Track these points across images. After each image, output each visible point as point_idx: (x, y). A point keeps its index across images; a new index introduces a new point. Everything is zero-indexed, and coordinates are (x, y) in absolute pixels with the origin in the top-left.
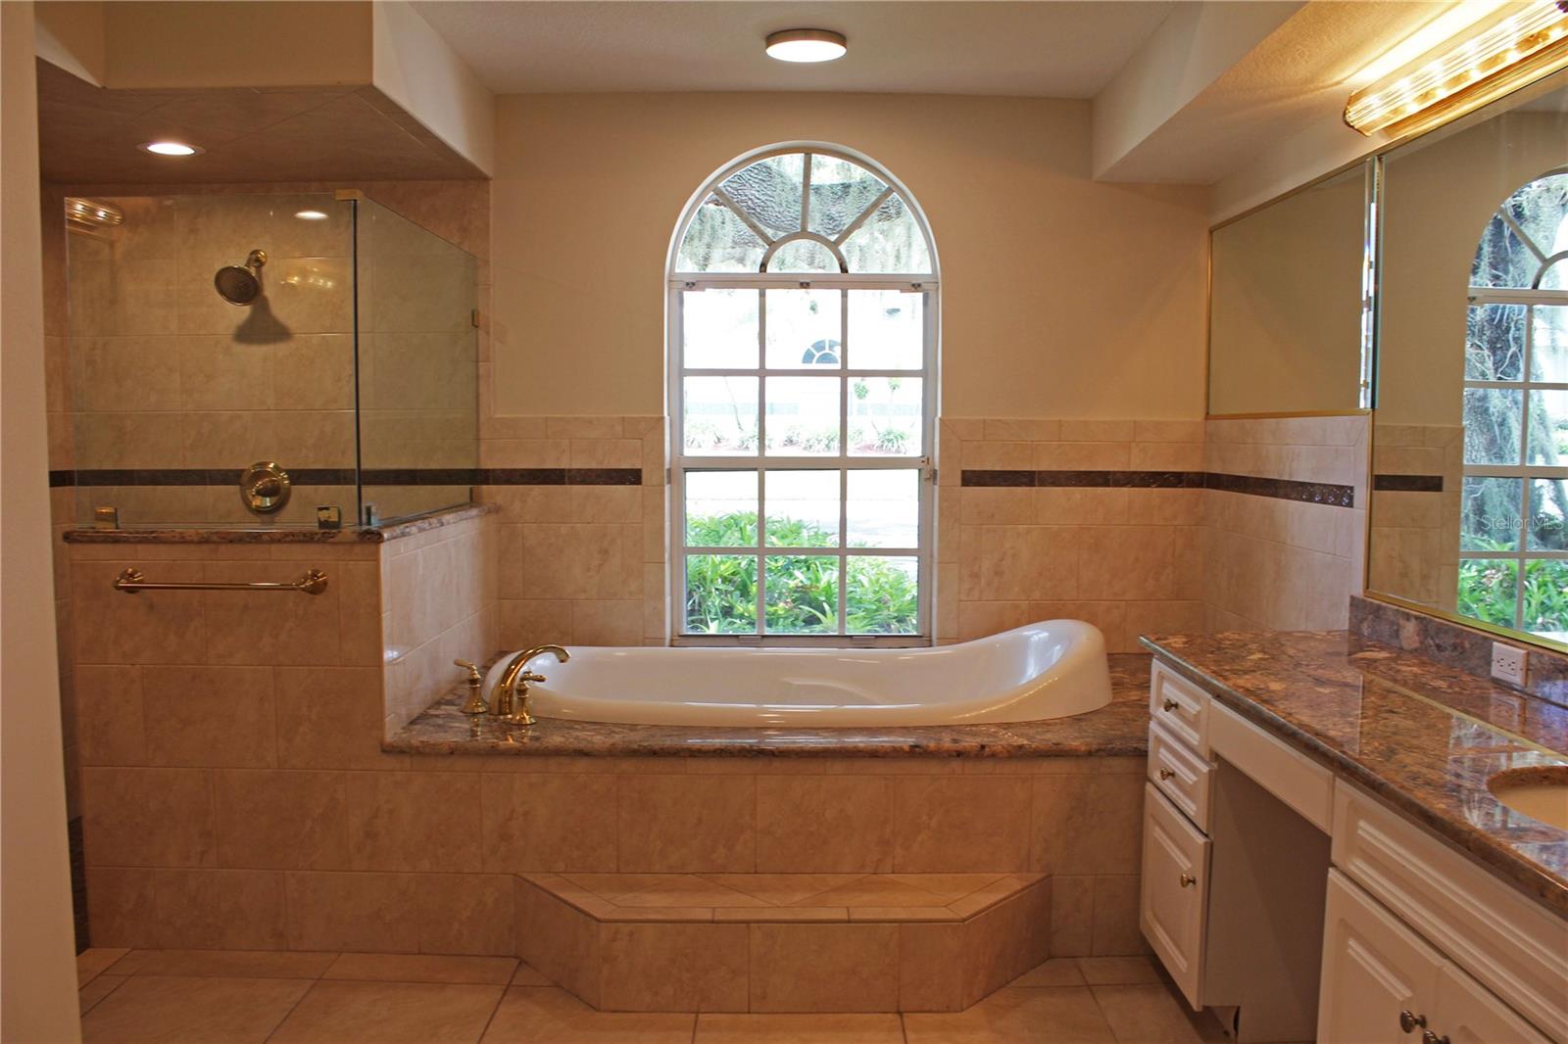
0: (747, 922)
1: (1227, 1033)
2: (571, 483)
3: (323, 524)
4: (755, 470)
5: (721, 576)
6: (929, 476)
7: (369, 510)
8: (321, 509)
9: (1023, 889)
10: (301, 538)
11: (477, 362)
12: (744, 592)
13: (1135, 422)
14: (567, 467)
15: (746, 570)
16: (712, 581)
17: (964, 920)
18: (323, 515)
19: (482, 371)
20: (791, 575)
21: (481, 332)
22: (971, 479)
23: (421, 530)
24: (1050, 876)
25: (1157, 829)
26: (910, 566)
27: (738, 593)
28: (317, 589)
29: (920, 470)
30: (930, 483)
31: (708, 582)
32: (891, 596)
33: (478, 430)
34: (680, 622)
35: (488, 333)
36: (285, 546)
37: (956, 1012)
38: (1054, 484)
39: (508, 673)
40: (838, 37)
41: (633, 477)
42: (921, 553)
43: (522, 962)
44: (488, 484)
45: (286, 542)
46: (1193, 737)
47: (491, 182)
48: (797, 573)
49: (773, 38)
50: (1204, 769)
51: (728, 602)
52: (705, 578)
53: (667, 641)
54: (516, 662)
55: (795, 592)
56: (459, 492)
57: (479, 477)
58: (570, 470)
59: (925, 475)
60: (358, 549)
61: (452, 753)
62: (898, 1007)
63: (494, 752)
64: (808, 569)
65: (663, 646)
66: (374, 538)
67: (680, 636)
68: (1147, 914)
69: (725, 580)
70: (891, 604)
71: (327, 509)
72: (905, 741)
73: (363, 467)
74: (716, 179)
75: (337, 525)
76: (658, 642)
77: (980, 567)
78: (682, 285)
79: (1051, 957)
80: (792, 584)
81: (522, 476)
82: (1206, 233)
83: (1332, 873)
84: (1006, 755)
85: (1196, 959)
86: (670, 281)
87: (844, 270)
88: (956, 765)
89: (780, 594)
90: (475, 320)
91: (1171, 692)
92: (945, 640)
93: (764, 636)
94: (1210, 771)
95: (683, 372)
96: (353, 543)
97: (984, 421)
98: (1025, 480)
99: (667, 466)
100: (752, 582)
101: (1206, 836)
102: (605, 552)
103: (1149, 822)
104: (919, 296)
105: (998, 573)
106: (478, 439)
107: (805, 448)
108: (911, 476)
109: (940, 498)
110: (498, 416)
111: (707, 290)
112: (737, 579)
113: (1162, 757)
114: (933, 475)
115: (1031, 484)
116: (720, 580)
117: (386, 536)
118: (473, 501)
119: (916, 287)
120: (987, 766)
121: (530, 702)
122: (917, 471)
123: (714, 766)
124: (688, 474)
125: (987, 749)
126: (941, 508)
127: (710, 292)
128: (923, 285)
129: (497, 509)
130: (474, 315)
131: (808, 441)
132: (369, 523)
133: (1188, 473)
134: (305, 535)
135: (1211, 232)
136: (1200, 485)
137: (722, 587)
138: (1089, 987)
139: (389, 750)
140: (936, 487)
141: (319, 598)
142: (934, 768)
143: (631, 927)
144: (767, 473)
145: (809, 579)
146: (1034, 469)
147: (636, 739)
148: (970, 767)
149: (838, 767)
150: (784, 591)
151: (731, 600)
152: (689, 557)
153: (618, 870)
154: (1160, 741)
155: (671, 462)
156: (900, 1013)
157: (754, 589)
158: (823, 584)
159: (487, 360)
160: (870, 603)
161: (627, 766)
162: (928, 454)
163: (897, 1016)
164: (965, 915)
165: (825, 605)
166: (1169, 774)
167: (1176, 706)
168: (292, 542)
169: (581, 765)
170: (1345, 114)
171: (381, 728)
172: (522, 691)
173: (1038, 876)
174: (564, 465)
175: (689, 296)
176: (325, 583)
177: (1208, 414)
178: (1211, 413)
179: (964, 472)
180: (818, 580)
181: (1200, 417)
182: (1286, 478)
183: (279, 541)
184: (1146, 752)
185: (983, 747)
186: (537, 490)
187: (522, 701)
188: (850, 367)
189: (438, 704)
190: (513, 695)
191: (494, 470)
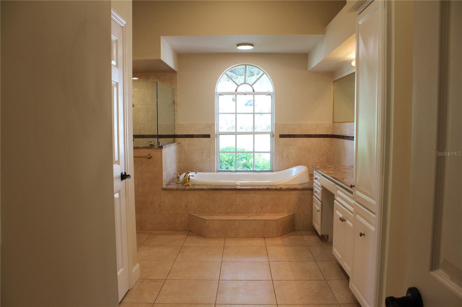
0: (235, 220)
1: (326, 241)
2: (195, 137)
3: (151, 145)
4: (235, 134)
5: (225, 161)
6: (272, 136)
7: (159, 142)
8: (150, 142)
9: (289, 216)
10: (147, 147)
11: (175, 111)
12: (231, 165)
13: (317, 124)
14: (194, 134)
15: (232, 159)
16: (223, 162)
17: (276, 220)
18: (151, 143)
19: (176, 113)
20: (242, 161)
21: (175, 106)
22: (282, 136)
23: (168, 146)
24: (294, 214)
25: (315, 204)
26: (268, 155)
27: (229, 164)
28: (150, 158)
29: (271, 134)
30: (273, 137)
31: (222, 162)
32: (267, 166)
33: (175, 126)
34: (218, 168)
35: (177, 105)
36: (143, 149)
37: (275, 238)
38: (300, 137)
39: (185, 176)
40: (252, 45)
41: (208, 136)
42: (271, 152)
43: (190, 231)
44: (177, 138)
45: (144, 149)
46: (319, 184)
47: (177, 73)
48: (244, 160)
49: (238, 45)
50: (321, 189)
51: (227, 167)
52: (221, 161)
53: (216, 172)
54: (187, 174)
55: (243, 164)
56: (171, 139)
57: (175, 136)
58: (195, 135)
59: (272, 135)
60: (158, 150)
61: (176, 190)
62: (264, 237)
63: (185, 190)
64: (246, 159)
65: (215, 172)
66: (161, 147)
67: (219, 171)
68: (314, 221)
69: (226, 162)
70: (267, 168)
71: (151, 142)
72: (266, 187)
73: (159, 134)
74: (226, 72)
75: (153, 145)
76: (214, 172)
77: (283, 155)
78: (219, 94)
79: (295, 231)
80: (243, 162)
81: (184, 136)
82: (333, 82)
83: (335, 201)
84: (285, 189)
85: (320, 226)
86: (216, 94)
87: (254, 91)
88: (275, 192)
89: (240, 165)
90: (174, 103)
91: (316, 176)
92: (276, 171)
93: (237, 171)
94: (322, 190)
95: (219, 113)
96: (157, 149)
97: (284, 124)
98: (293, 136)
99: (216, 134)
100: (233, 162)
101: (321, 202)
102: (202, 153)
103: (314, 203)
104: (270, 96)
105: (287, 157)
106: (175, 128)
107: (246, 130)
108: (269, 136)
109: (275, 140)
110: (179, 123)
111: (224, 95)
112: (229, 161)
113: (315, 189)
114: (273, 136)
115: (295, 137)
116: (225, 162)
117: (163, 147)
118: (174, 142)
119: (269, 95)
120: (282, 192)
121: (190, 181)
122: (270, 135)
123: (228, 192)
124: (220, 135)
125: (281, 189)
126: (275, 143)
127: (225, 96)
128: (271, 94)
129: (179, 143)
130: (174, 101)
131: (246, 128)
132: (159, 145)
133: (329, 135)
134: (148, 147)
135: (334, 82)
136: (332, 137)
137: (226, 163)
138: (302, 235)
139: (164, 189)
140: (274, 138)
141: (150, 159)
142: (271, 192)
143: (213, 221)
144: (237, 135)
145: (247, 161)
146: (295, 134)
147: (212, 187)
148: (278, 192)
149: (252, 192)
150: (241, 164)
151: (228, 166)
152: (220, 154)
153: (209, 213)
154: (315, 186)
155: (216, 133)
156: (264, 238)
157: (233, 164)
158: (250, 162)
159: (177, 111)
160: (262, 167)
161: (211, 192)
162: (272, 131)
163: (264, 239)
164: (277, 219)
165: (250, 167)
166: (316, 192)
167: (317, 179)
168: (145, 148)
169: (202, 192)
170: (351, 64)
171: (162, 185)
172: (189, 178)
173: (291, 214)
174: (193, 133)
175: (220, 97)
176: (151, 156)
177: (333, 122)
178: (334, 121)
179: (280, 135)
180: (249, 162)
181: (332, 122)
182: (346, 135)
183: (142, 148)
184: (313, 189)
185: (281, 188)
186: (188, 139)
187: (189, 180)
188: (255, 112)
189: (171, 182)
190: (187, 180)
191: (178, 135)
